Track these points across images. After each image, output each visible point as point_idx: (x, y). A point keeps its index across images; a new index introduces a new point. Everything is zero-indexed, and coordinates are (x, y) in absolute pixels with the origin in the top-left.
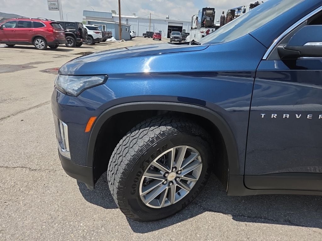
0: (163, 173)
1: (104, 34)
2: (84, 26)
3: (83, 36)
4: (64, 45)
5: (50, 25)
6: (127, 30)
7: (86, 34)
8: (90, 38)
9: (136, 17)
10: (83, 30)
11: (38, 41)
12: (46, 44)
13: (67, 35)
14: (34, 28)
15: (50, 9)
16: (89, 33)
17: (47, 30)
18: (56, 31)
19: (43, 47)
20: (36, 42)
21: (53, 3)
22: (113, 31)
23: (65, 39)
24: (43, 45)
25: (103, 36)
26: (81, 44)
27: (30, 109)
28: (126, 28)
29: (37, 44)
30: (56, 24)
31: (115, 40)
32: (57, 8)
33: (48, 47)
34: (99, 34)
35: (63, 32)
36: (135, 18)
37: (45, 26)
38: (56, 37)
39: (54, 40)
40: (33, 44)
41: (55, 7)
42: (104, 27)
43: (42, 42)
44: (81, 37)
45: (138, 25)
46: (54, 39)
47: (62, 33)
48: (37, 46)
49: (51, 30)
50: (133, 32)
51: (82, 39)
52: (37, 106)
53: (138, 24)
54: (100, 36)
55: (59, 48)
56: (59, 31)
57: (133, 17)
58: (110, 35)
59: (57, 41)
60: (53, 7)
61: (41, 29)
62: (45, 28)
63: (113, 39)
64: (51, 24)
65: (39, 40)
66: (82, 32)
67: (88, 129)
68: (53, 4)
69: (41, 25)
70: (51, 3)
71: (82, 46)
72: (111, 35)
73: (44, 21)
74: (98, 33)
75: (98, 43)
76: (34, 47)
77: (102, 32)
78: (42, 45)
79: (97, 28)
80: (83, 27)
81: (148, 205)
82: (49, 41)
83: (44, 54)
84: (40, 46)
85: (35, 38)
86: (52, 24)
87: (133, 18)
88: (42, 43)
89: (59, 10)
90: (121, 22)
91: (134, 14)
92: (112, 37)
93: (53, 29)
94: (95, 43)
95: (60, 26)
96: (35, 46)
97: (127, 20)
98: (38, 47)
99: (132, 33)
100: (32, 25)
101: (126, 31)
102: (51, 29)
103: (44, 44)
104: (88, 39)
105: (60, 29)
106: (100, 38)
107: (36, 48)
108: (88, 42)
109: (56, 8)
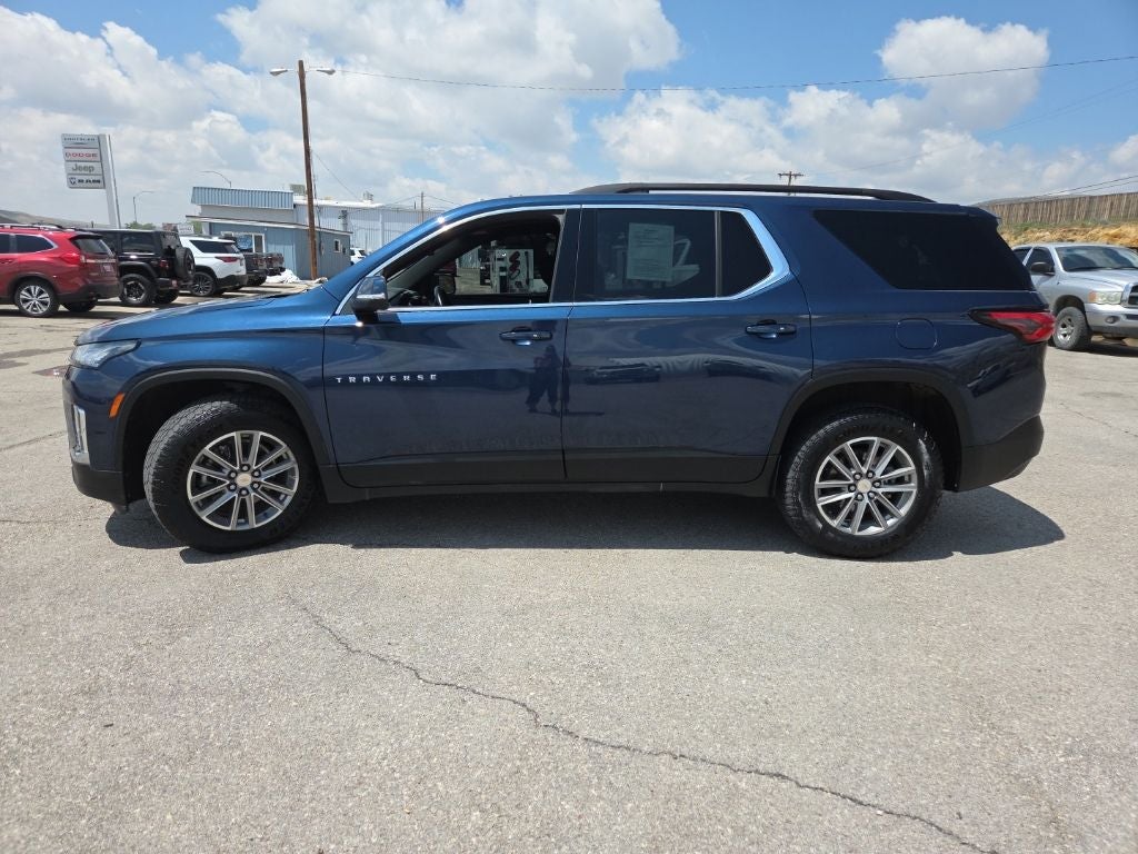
0: (227, 472)
1: (251, 263)
2: (185, 242)
3: (180, 271)
4: (117, 299)
5: (68, 242)
6: (340, 246)
7: (189, 264)
8: (203, 277)
9: (377, 205)
10: (179, 253)
11: (29, 291)
12: (56, 300)
13: (123, 270)
14: (16, 255)
15: (73, 183)
16: (198, 262)
17: (60, 258)
18: (89, 261)
19: (45, 310)
20: (24, 294)
21: (83, 164)
22: (288, 253)
23: (116, 283)
24: (45, 304)
25: (249, 269)
26: (174, 294)
27: (11, 447)
28: (337, 243)
29: (26, 301)
30: (91, 241)
31: (295, 278)
32: (99, 181)
33: (62, 308)
34: (233, 263)
35: (114, 261)
36: (373, 209)
37: (55, 246)
38: (89, 277)
39: (82, 288)
40: (13, 302)
41: (91, 178)
42: (258, 240)
43: (41, 293)
44: (173, 274)
45: (383, 230)
46: (81, 284)
47: (108, 265)
48: (25, 307)
49: (73, 258)
50: (361, 252)
51: (174, 282)
52: (30, 442)
53: (383, 226)
54: (240, 269)
55: (97, 309)
56: (99, 261)
57: (367, 204)
58: (276, 265)
59: (91, 288)
60: (85, 178)
61: (40, 257)
62: (54, 252)
63: (288, 276)
64: (73, 240)
65: (32, 288)
66: (176, 259)
67: (113, 413)
68: (85, 168)
69: (41, 245)
70: (79, 164)
71: (179, 300)
72: (279, 265)
73: (51, 233)
74: (234, 259)
75: (236, 290)
76: (17, 308)
77: (247, 258)
78: (42, 302)
79: (227, 247)
80: (180, 246)
81: (204, 518)
82: (64, 290)
83: (49, 329)
84: (34, 305)
85: (21, 281)
86: (79, 241)
87: (364, 209)
88: (43, 296)
89: (104, 187)
90: (316, 224)
91: (370, 197)
92: (283, 270)
93: (81, 254)
94: (226, 290)
95: (102, 247)
96: (20, 307)
97: (344, 214)
98: (29, 310)
99: (358, 254)
100: (13, 245)
101: (337, 249)
102: (74, 255)
103: (48, 300)
104: (197, 279)
105: (103, 255)
106: (242, 277)
107: (21, 313)
108: (198, 291)
109: (94, 181)
